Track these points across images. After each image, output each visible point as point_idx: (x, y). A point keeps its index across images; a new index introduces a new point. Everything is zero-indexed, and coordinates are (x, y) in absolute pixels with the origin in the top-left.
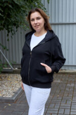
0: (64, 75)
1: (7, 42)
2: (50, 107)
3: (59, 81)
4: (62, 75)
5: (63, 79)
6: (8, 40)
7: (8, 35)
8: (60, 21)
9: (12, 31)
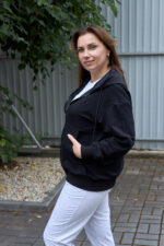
0: (147, 161)
2: (120, 220)
3: (137, 172)
6: (36, 88)
7: (35, 78)
9: (42, 69)
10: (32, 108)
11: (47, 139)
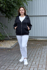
1: (8, 23)
6: (9, 22)
7: (9, 20)
8: (34, 15)
9: (10, 18)
10: (8, 28)
11: (11, 36)
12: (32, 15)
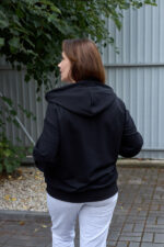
0: (149, 170)
2: (125, 229)
3: (139, 182)
4: (143, 170)
5: (146, 177)
8: (140, 61)
10: (35, 119)
12: (132, 63)
